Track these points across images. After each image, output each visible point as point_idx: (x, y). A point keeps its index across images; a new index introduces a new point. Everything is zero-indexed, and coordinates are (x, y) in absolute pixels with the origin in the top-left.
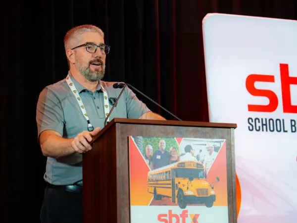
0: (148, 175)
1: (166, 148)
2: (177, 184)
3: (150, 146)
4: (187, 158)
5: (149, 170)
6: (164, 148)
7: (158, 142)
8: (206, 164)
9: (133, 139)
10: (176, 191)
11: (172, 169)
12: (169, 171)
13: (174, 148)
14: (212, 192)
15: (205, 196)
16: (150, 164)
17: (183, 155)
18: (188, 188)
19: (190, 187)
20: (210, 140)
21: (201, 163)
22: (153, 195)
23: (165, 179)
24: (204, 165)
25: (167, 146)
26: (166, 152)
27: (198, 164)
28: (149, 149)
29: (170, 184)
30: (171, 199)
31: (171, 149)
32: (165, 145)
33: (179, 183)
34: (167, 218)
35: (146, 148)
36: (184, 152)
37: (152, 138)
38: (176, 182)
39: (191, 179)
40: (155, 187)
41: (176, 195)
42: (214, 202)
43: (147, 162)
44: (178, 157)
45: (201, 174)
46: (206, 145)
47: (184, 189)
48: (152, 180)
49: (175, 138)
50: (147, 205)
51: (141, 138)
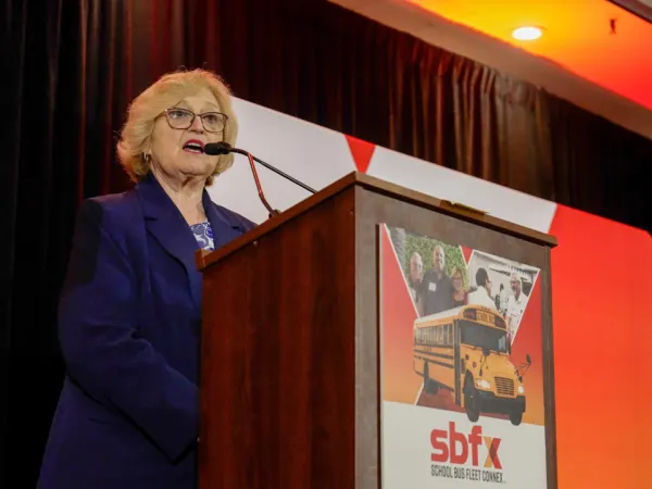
0: (415, 327)
1: (445, 268)
2: (463, 360)
3: (417, 254)
4: (479, 299)
5: (416, 317)
6: (442, 266)
7: (432, 249)
8: (510, 319)
9: (388, 232)
10: (463, 376)
11: (455, 321)
12: (451, 325)
13: (458, 270)
14: (520, 390)
15: (509, 396)
16: (417, 301)
17: (473, 290)
18: (481, 374)
19: (484, 370)
20: (516, 264)
21: (501, 316)
22: (423, 379)
23: (442, 343)
24: (507, 321)
25: (446, 262)
26: (444, 277)
27: (497, 317)
28: (415, 264)
29: (451, 358)
30: (453, 395)
31: (454, 271)
32: (443, 259)
33: (467, 357)
34: (447, 441)
35: (412, 261)
36: (474, 284)
37: (422, 238)
38: (462, 356)
39: (486, 353)
40: (427, 361)
41: (462, 386)
42: (524, 414)
43: (412, 294)
44: (466, 295)
45: (502, 343)
46: (509, 274)
47: (475, 373)
48: (421, 343)
49: (460, 247)
50: (412, 403)
51: (401, 232)
